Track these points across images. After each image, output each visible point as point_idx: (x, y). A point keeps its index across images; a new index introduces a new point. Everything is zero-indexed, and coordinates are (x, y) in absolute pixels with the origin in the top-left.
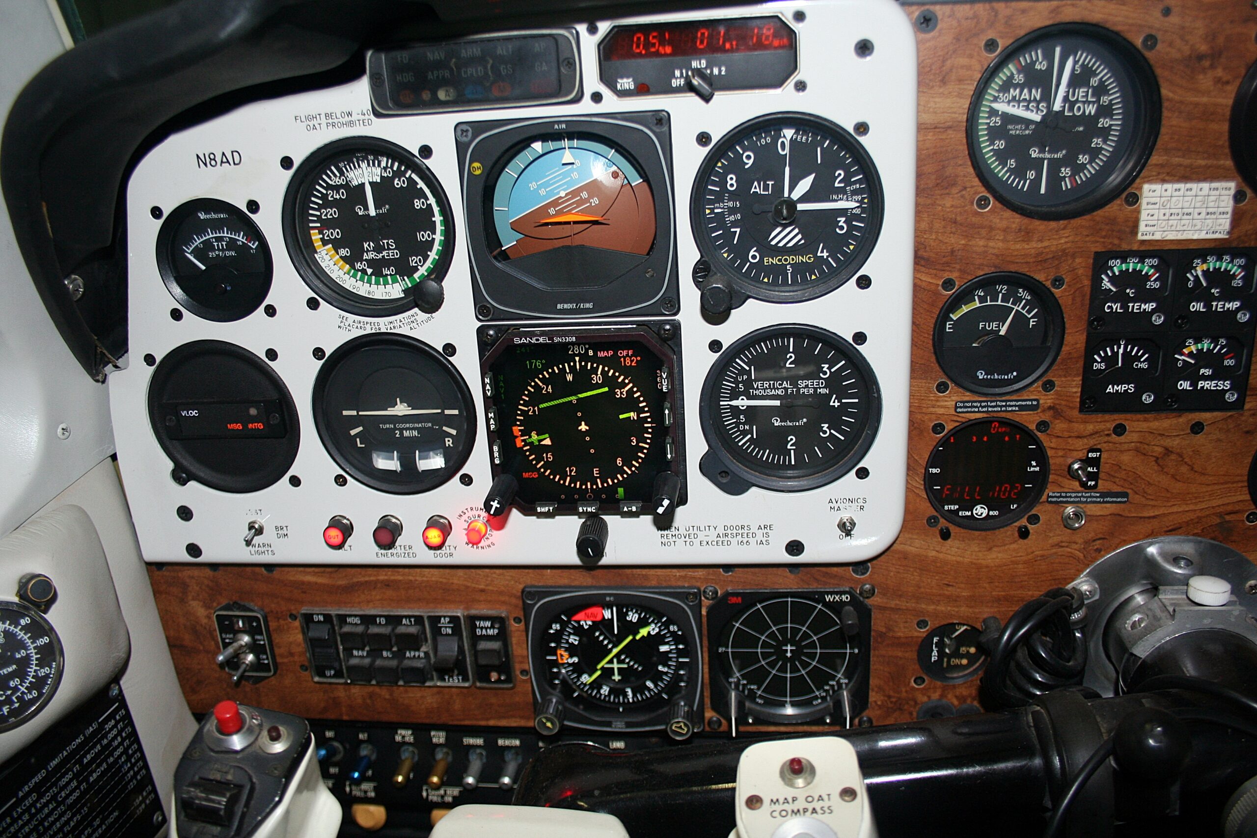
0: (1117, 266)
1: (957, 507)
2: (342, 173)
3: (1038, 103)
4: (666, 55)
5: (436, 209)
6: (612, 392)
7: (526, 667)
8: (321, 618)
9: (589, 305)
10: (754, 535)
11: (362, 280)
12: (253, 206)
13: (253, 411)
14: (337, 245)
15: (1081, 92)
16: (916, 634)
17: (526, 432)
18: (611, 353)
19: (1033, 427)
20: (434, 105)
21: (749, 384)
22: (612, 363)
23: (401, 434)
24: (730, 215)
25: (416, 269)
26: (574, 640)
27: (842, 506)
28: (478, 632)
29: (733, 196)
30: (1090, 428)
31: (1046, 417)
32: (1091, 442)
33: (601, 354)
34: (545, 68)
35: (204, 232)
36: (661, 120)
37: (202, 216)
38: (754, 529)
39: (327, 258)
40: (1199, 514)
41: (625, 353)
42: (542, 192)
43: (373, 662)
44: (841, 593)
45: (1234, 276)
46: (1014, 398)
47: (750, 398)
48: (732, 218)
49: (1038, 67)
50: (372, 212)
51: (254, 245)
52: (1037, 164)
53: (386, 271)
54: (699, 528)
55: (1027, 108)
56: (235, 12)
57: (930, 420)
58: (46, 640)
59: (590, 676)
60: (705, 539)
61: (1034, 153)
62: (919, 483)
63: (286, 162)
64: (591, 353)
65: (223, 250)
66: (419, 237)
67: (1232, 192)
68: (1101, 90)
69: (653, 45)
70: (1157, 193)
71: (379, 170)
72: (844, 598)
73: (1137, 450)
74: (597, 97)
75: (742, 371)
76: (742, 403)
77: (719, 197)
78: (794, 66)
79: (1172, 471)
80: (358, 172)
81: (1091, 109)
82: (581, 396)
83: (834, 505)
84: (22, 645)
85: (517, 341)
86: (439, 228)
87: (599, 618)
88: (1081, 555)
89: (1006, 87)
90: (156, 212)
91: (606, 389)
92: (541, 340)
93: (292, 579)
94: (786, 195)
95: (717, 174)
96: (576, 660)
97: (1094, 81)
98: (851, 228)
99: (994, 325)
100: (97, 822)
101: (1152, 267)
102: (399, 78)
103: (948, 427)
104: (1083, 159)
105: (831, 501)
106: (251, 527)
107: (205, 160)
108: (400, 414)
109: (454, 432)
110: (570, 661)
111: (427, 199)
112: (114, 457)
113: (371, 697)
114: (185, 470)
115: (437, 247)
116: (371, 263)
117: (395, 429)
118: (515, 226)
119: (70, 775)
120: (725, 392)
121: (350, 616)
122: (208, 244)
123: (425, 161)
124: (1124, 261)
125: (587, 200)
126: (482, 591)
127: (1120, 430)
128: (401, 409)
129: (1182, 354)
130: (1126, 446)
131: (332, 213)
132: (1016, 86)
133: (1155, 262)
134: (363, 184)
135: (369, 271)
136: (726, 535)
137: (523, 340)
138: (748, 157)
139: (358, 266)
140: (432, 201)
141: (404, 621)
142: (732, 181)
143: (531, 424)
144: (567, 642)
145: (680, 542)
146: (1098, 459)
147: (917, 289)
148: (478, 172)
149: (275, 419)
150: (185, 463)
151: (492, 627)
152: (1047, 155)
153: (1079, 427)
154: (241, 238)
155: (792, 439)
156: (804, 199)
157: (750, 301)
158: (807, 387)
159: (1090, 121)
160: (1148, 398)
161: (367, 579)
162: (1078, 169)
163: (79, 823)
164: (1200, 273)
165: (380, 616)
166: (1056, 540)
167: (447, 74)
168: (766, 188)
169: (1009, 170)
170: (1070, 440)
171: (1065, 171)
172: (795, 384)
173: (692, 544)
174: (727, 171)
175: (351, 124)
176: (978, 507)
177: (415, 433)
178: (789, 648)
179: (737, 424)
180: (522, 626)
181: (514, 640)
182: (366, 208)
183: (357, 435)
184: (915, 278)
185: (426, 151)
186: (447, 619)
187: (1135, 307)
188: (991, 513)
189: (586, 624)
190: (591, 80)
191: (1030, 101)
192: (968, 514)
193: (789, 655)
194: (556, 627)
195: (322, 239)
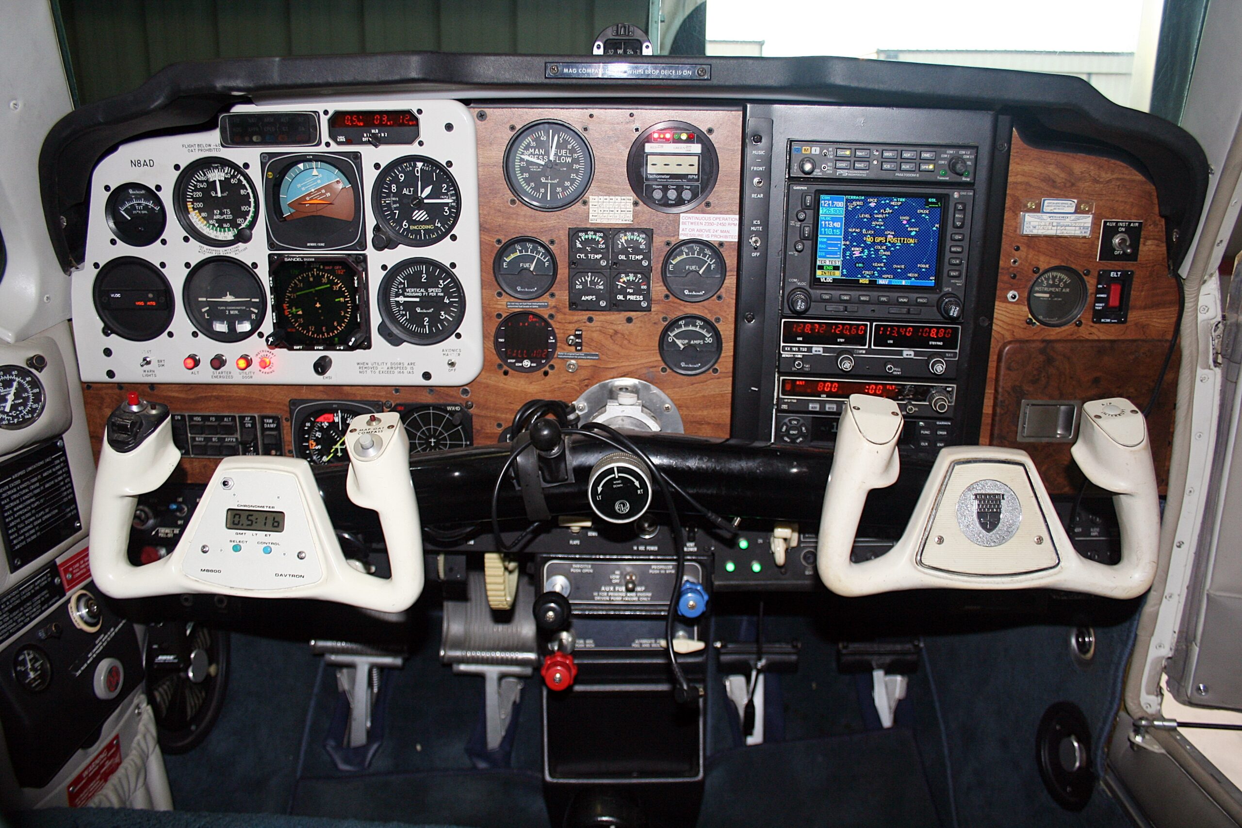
0: (583, 236)
1: (514, 361)
2: (205, 175)
3: (543, 156)
4: (360, 126)
5: (251, 195)
6: (331, 288)
7: (291, 448)
8: (179, 418)
9: (323, 244)
10: (406, 368)
11: (212, 229)
12: (158, 188)
13: (150, 295)
14: (200, 210)
15: (563, 151)
16: (496, 431)
17: (290, 307)
18: (331, 267)
19: (546, 316)
20: (251, 143)
21: (404, 289)
22: (332, 272)
23: (229, 312)
24: (394, 204)
25: (240, 225)
26: (318, 435)
27: (449, 353)
28: (265, 426)
29: (395, 195)
30: (576, 318)
31: (552, 312)
32: (577, 326)
33: (326, 268)
34: (303, 129)
35: (132, 200)
36: (357, 156)
37: (131, 191)
38: (406, 365)
39: (195, 217)
40: (636, 367)
41: (337, 268)
42: (303, 189)
43: (207, 443)
44: (455, 405)
45: (641, 243)
46: (535, 301)
47: (405, 297)
48: (395, 206)
49: (542, 139)
50: (219, 195)
51: (157, 208)
52: (545, 186)
53: (225, 225)
54: (378, 364)
55: (538, 158)
56: (158, 98)
57: (495, 311)
58: (37, 390)
59: (327, 457)
60: (382, 370)
61: (543, 180)
62: (491, 345)
63: (177, 167)
64: (322, 267)
65: (141, 210)
66: (242, 208)
67: (632, 201)
68: (573, 151)
69: (355, 121)
70: (596, 200)
71: (223, 174)
72: (457, 408)
73: (600, 331)
74: (328, 144)
75: (401, 283)
76: (401, 299)
77: (388, 196)
78: (417, 135)
79: (619, 343)
80: (213, 174)
81: (569, 160)
82: (317, 289)
83: (445, 353)
84: (26, 391)
85: (286, 260)
86: (253, 204)
87: (331, 420)
88: (578, 389)
89: (527, 148)
90: (107, 188)
91: (329, 286)
92: (298, 260)
93: (165, 394)
94: (419, 195)
95: (387, 184)
96: (319, 447)
97: (569, 147)
98: (451, 212)
99: (527, 265)
100: (47, 510)
101: (600, 237)
102: (234, 130)
103: (504, 316)
104: (567, 184)
105: (443, 351)
106: (145, 359)
107: (136, 163)
108: (229, 300)
109: (256, 311)
110: (317, 448)
111: (247, 190)
112: (70, 320)
113: (204, 468)
114: (110, 328)
115: (251, 214)
116: (218, 221)
117: (226, 310)
118: (289, 205)
119: (35, 479)
120: (393, 294)
121: (196, 416)
122: (133, 207)
123: (246, 170)
124: (587, 234)
125: (324, 194)
126: (268, 402)
127: (590, 320)
128: (229, 298)
129: (619, 282)
130: (594, 329)
131: (199, 194)
132: (532, 148)
133: (602, 235)
134: (215, 181)
135: (217, 225)
136: (392, 368)
137: (289, 260)
138: (401, 176)
139: (211, 222)
140: (250, 191)
141: (225, 419)
142: (394, 188)
143: (293, 303)
144: (315, 436)
145: (369, 371)
146: (581, 335)
147: (482, 243)
148: (271, 177)
149: (163, 300)
150: (110, 324)
151: (273, 423)
152: (550, 181)
153: (569, 318)
154: (150, 204)
155: (427, 319)
156: (427, 198)
157: (400, 245)
158: (432, 292)
159: (569, 166)
160: (603, 304)
161: (206, 394)
162: (565, 189)
163: (38, 506)
164: (624, 241)
165: (213, 416)
166: (564, 379)
167: (257, 130)
168: (410, 191)
169: (531, 188)
170: (566, 325)
171: (559, 189)
172: (426, 290)
173: (375, 372)
174: (392, 182)
175: (210, 150)
176: (525, 361)
177: (236, 312)
178: (433, 440)
179: (399, 311)
180: (289, 423)
181: (285, 432)
182: (216, 193)
183: (206, 312)
184: (480, 238)
185: (246, 166)
186: (249, 418)
187: (592, 256)
188: (533, 365)
189: (325, 425)
190: (325, 136)
191: (539, 155)
192: (521, 364)
193: (433, 444)
194: (308, 424)
195: (193, 208)
